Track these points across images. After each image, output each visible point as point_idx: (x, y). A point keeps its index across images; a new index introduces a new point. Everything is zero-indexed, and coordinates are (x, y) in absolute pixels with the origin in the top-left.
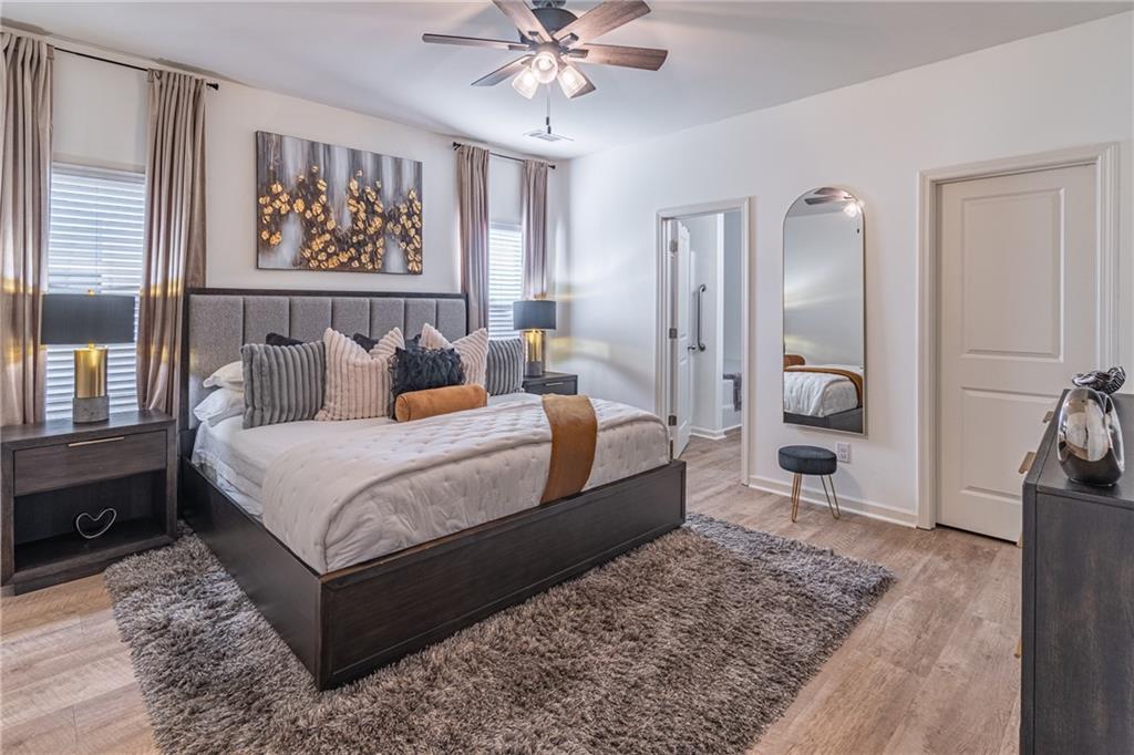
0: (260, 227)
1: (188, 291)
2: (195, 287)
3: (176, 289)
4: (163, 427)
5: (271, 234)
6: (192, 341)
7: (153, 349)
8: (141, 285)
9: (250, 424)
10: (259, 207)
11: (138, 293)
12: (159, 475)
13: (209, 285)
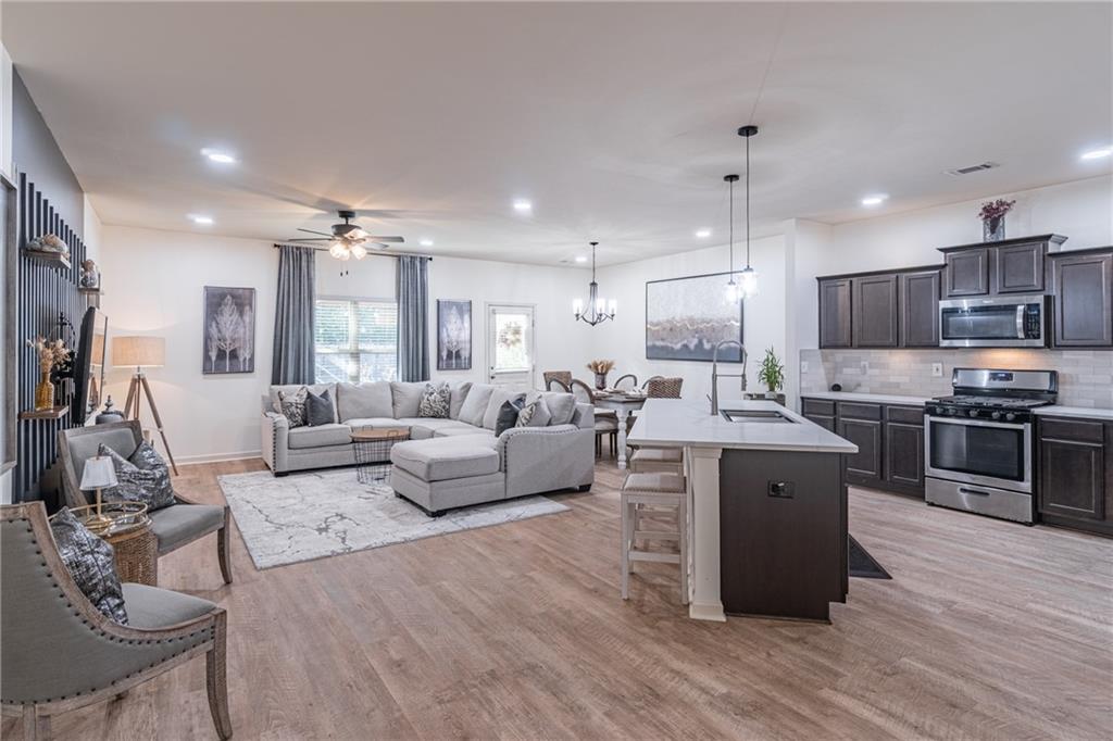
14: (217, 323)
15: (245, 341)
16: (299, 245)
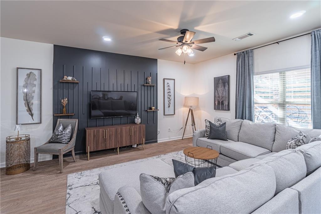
14: (217, 91)
15: (226, 97)
16: (248, 49)
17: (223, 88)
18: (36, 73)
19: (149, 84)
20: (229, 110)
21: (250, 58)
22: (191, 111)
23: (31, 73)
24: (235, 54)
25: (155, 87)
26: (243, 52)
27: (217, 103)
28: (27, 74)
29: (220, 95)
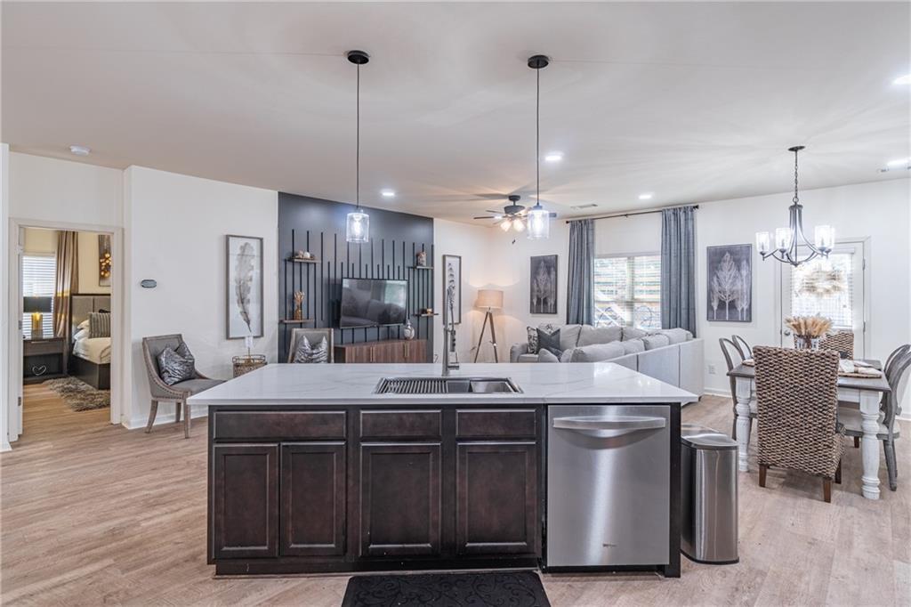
0: (101, 270)
1: (72, 295)
2: (74, 293)
3: (67, 294)
4: (62, 339)
5: (105, 273)
6: (73, 312)
7: (59, 315)
8: (54, 292)
9: (90, 337)
10: (100, 263)
11: (53, 296)
12: (61, 355)
13: (80, 292)
17: (546, 276)
18: (255, 244)
19: (421, 265)
20: (556, 312)
21: (590, 232)
22: (489, 315)
23: (246, 244)
24: (567, 222)
25: (430, 272)
26: (580, 221)
27: (535, 301)
28: (241, 247)
29: (542, 288)
